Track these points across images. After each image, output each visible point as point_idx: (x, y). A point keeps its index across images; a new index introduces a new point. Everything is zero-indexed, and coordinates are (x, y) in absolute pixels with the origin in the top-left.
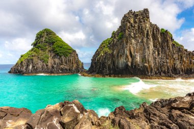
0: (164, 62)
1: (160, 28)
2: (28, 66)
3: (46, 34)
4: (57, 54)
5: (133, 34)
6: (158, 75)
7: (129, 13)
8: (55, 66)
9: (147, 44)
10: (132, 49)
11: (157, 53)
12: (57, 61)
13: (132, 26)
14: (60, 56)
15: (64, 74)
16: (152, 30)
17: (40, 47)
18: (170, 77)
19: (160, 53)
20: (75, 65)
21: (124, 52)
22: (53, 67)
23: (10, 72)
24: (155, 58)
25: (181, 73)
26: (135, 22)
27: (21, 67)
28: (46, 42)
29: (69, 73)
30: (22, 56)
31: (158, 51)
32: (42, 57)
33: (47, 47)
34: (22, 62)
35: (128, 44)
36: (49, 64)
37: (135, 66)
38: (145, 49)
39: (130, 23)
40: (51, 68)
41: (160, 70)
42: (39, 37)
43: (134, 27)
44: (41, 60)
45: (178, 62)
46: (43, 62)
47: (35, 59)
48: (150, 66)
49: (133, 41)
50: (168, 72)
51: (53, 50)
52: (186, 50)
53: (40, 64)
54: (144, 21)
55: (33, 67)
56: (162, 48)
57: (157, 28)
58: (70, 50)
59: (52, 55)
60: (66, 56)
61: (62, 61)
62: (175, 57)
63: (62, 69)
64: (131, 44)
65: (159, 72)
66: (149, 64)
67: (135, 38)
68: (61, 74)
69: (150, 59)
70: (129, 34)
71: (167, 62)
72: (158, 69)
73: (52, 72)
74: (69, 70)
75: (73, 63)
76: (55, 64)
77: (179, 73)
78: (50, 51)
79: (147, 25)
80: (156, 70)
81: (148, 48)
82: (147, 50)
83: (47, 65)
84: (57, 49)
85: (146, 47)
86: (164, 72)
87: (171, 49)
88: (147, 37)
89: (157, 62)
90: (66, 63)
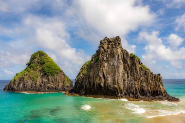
0: (132, 84)
1: (130, 53)
2: (19, 84)
3: (39, 55)
4: (46, 74)
5: (105, 58)
6: (127, 96)
7: (104, 40)
8: (43, 85)
9: (118, 67)
10: (105, 71)
11: (126, 75)
12: (45, 80)
13: (105, 51)
14: (48, 76)
15: (50, 92)
16: (122, 54)
17: (32, 67)
18: (137, 98)
19: (129, 75)
20: (61, 85)
21: (98, 74)
22: (41, 86)
23: (4, 89)
24: (124, 80)
25: (148, 94)
26: (108, 48)
27: (13, 85)
28: (38, 63)
29: (55, 91)
30: (17, 75)
31: (128, 74)
32: (32, 76)
33: (38, 67)
34: (15, 81)
35: (102, 67)
36: (38, 83)
37: (107, 87)
38: (115, 72)
39: (103, 48)
40: (39, 86)
41: (129, 91)
42: (33, 57)
43: (107, 52)
44: (31, 78)
45: (145, 84)
46: (33, 81)
47: (26, 78)
48: (119, 87)
49: (106, 64)
50: (136, 94)
51: (42, 70)
52: (152, 73)
53: (30, 83)
54: (116, 47)
55: (24, 85)
56: (132, 71)
57: (127, 53)
58: (57, 70)
59: (42, 75)
60: (53, 75)
61: (49, 80)
62: (141, 79)
63: (48, 88)
64: (104, 67)
65: (128, 93)
66: (118, 85)
67: (108, 61)
68: (47, 93)
69: (119, 81)
70: (103, 58)
71: (135, 84)
72: (127, 91)
73: (39, 90)
74: (55, 88)
75: (59, 82)
76: (43, 83)
77: (147, 95)
78: (40, 71)
79: (119, 50)
80: (125, 91)
81: (118, 70)
82: (117, 73)
83: (36, 84)
84: (46, 69)
85: (116, 70)
86: (133, 94)
87: (139, 73)
88: (118, 61)
89: (126, 83)
90: (53, 82)
